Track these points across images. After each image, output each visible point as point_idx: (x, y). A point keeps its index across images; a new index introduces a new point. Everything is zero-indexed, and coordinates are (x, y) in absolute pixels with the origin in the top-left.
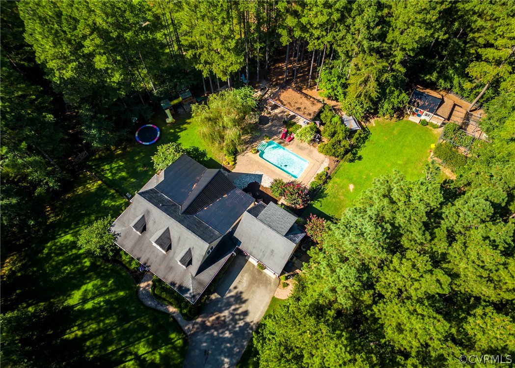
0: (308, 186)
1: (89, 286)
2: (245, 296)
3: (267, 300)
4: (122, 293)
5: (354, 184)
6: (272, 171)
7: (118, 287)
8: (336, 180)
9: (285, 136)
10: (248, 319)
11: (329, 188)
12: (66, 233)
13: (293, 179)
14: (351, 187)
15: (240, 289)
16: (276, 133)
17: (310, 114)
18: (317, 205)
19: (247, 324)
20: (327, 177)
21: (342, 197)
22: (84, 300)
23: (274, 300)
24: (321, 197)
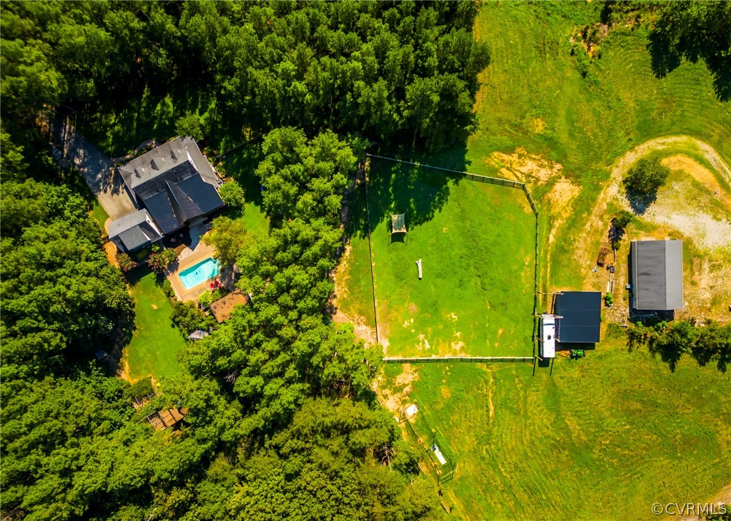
0: (169, 278)
1: (171, 109)
2: (115, 195)
3: (109, 213)
4: (155, 126)
5: (157, 310)
6: (193, 261)
7: (162, 126)
8: (165, 300)
9: (217, 283)
10: (102, 192)
11: (160, 291)
12: (216, 105)
13: (180, 271)
14: (155, 307)
15: (121, 194)
16: (223, 278)
17: (215, 308)
18: (152, 275)
19: (100, 191)
20: (169, 294)
21: (151, 296)
22: (164, 104)
23: (108, 216)
24: (157, 282)
